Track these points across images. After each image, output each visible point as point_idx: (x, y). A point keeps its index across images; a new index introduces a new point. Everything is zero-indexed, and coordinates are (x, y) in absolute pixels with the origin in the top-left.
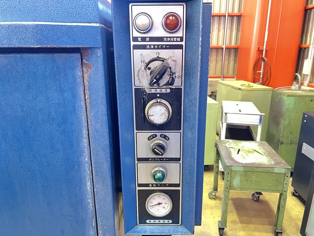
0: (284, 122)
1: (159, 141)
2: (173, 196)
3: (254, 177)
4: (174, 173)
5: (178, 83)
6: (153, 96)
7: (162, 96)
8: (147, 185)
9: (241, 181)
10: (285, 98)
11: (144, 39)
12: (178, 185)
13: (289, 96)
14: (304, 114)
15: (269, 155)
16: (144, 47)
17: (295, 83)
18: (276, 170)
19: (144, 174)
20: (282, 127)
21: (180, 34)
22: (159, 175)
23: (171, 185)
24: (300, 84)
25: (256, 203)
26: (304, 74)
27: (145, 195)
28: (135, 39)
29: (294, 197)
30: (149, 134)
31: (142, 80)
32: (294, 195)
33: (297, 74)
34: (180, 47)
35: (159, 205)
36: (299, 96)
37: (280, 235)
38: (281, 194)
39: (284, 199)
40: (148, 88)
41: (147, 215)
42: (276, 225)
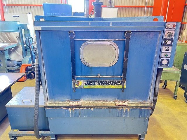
0: (176, 57)
1: (167, 48)
2: (168, 60)
3: (168, 75)
4: (169, 55)
5: (173, 37)
7: (169, 39)
8: (163, 58)
9: (162, 77)
11: (168, 29)
13: (178, 46)
14: (185, 53)
16: (168, 30)
17: (178, 40)
18: (176, 72)
19: (163, 55)
20: (175, 59)
21: (175, 28)
22: (167, 55)
23: (168, 58)
24: (181, 41)
25: (164, 89)
26: (183, 37)
27: (162, 60)
28: (166, 29)
29: (180, 88)
30: (165, 47)
31: (166, 36)
32: (180, 87)
33: (179, 36)
34: (174, 30)
35: (165, 62)
36: (183, 46)
37: (176, 97)
38: (177, 81)
39: (178, 83)
40: (167, 38)
41: (162, 64)
42: (174, 94)
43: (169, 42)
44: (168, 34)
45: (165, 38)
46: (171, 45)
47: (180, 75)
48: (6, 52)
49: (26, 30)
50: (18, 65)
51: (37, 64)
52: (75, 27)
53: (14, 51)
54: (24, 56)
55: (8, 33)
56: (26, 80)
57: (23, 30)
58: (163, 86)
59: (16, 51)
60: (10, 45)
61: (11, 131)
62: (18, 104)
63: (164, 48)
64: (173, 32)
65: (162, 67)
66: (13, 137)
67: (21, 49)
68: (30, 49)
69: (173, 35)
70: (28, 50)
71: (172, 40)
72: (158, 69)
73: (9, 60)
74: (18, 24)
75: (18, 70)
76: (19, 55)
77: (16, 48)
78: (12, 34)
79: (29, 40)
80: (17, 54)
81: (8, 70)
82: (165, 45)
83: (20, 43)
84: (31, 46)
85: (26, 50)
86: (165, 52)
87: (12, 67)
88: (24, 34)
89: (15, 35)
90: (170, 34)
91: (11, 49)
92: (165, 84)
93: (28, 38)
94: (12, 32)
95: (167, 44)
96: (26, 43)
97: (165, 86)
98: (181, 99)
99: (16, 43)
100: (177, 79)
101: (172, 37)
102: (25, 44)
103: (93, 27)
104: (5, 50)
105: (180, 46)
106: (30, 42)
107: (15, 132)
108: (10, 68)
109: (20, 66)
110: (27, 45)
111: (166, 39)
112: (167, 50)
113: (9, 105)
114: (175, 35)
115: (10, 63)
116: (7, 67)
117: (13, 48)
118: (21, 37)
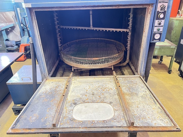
0: (173, 32)
1: (160, 22)
2: (160, 34)
3: (163, 50)
4: (161, 29)
6: (160, 12)
7: (162, 12)
8: (155, 32)
9: (158, 52)
10: (175, 21)
11: (161, 1)
12: (162, 32)
13: (176, 20)
15: (168, 43)
16: (161, 3)
17: (178, 15)
18: (171, 47)
19: (155, 30)
20: (172, 34)
22: (159, 29)
23: (160, 32)
24: (180, 16)
25: (160, 65)
27: (155, 34)
28: (159, 1)
30: (158, 20)
31: (159, 9)
32: (175, 61)
33: (179, 10)
34: (167, 2)
35: (157, 37)
36: (181, 20)
37: (170, 72)
38: (172, 56)
39: (173, 58)
40: (160, 11)
41: (154, 39)
42: (169, 68)
43: (162, 16)
44: (160, 7)
45: (158, 11)
46: (163, 19)
47: (175, 50)
48: (4, 33)
49: (22, 9)
50: (17, 45)
51: (32, 42)
52: (65, 2)
53: (11, 31)
54: (22, 36)
55: (3, 13)
56: (26, 60)
57: (18, 9)
58: (159, 61)
59: (13, 31)
60: (7, 25)
61: (14, 105)
62: (18, 81)
63: (157, 22)
64: (166, 5)
65: (154, 41)
66: (16, 111)
67: (18, 30)
68: (27, 29)
69: (166, 7)
70: (26, 30)
71: (164, 13)
72: (150, 43)
73: (7, 40)
74: (13, 2)
75: (17, 50)
76: (17, 36)
77: (13, 28)
78: (8, 13)
79: (25, 19)
80: (15, 34)
81: (8, 50)
82: (158, 18)
83: (17, 23)
84: (27, 26)
85: (23, 30)
86: (158, 26)
87: (11, 47)
88: (20, 13)
89: (11, 15)
90: (163, 7)
91: (8, 29)
92: (161, 60)
93: (24, 17)
94: (8, 11)
95: (160, 17)
96: (22, 22)
97: (161, 61)
98: (175, 73)
99: (13, 23)
100: (172, 54)
101: (165, 10)
102: (21, 24)
103: (83, 2)
104: (2, 31)
105: (178, 20)
106: (26, 21)
107: (18, 106)
108: (10, 48)
109: (19, 46)
110: (23, 24)
111: (158, 13)
112: (159, 24)
113: (10, 83)
114: (168, 8)
115: (9, 43)
116: (7, 47)
117: (9, 28)
118: (16, 16)
